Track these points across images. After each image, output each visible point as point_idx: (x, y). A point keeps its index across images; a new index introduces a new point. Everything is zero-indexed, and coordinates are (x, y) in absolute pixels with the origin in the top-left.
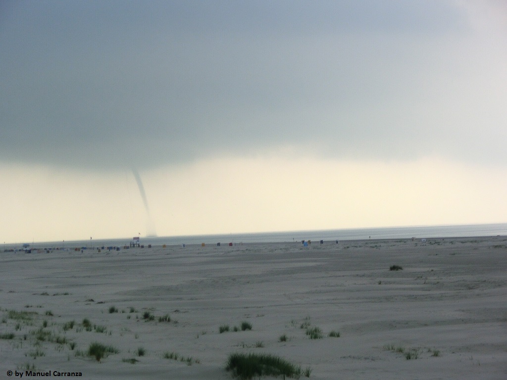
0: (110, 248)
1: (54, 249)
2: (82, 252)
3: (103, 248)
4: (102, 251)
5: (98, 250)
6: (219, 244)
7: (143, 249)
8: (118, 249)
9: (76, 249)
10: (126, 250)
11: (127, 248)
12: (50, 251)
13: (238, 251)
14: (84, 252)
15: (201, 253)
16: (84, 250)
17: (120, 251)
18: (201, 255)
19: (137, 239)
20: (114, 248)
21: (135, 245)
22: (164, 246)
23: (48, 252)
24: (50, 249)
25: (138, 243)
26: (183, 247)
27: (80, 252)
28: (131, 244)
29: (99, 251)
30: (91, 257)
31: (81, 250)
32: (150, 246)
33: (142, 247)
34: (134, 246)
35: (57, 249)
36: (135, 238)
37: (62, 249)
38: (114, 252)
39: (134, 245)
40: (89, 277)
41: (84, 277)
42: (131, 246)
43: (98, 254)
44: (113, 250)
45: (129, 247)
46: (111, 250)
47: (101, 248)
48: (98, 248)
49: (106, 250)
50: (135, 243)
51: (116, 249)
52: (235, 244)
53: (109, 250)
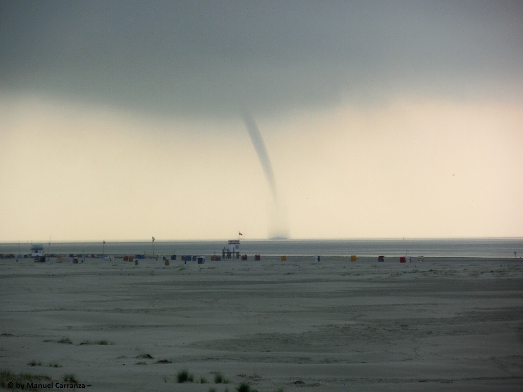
0: (186, 258)
1: (87, 256)
2: (137, 263)
3: (174, 257)
4: (172, 263)
5: (164, 262)
6: (381, 259)
7: (244, 262)
8: (201, 261)
9: (126, 259)
10: (215, 264)
11: (217, 259)
12: (80, 260)
13: (415, 272)
14: (139, 265)
15: (348, 274)
16: (140, 261)
17: (205, 265)
18: (347, 277)
19: (236, 243)
20: (194, 258)
21: (232, 255)
22: (284, 258)
23: (76, 261)
24: (80, 256)
25: (236, 251)
26: (316, 261)
27: (133, 264)
28: (224, 253)
29: (167, 263)
30: (152, 274)
31: (134, 260)
32: (258, 258)
33: (245, 258)
34: (229, 256)
35: (93, 256)
36: (231, 242)
37: (101, 256)
38: (194, 265)
39: (229, 253)
40: (147, 311)
41: (138, 311)
42: (224, 256)
43: (164, 268)
44: (192, 262)
45: (222, 258)
46: (187, 262)
47: (171, 258)
48: (164, 258)
49: (179, 262)
50: (232, 251)
51: (197, 260)
52: (411, 259)
53: (184, 262)
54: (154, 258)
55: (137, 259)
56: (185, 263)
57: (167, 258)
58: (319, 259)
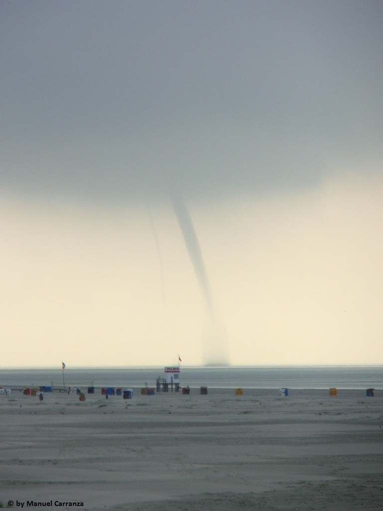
0: (108, 392)
2: (41, 398)
3: (91, 390)
4: (89, 398)
5: (78, 396)
6: (370, 392)
7: (186, 397)
8: (127, 395)
9: (27, 391)
10: (147, 398)
11: (149, 392)
14: (44, 401)
15: (326, 413)
16: (45, 395)
17: (133, 400)
18: (324, 417)
19: (174, 370)
20: (119, 391)
21: (170, 387)
22: (239, 392)
25: (175, 381)
26: (283, 395)
27: (36, 399)
28: (158, 384)
29: (82, 398)
30: (62, 412)
31: (38, 393)
32: (204, 391)
33: (186, 391)
34: (166, 389)
36: (169, 370)
38: (118, 401)
39: (166, 385)
40: (55, 463)
41: (43, 462)
42: (158, 389)
43: (78, 404)
44: (115, 396)
45: (155, 391)
46: (109, 396)
47: (87, 391)
48: (78, 391)
49: (98, 397)
50: (169, 381)
51: (123, 394)
53: (104, 396)
54: (65, 391)
55: (42, 393)
56: (107, 397)
57: (82, 391)
58: (286, 392)
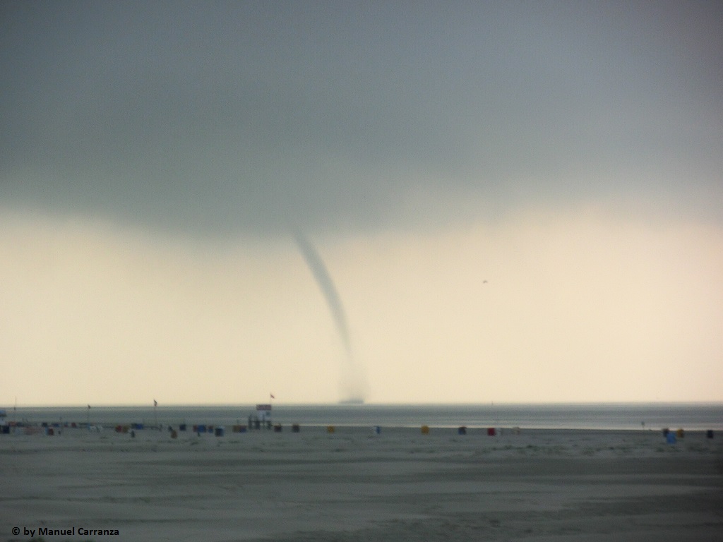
0: (200, 429)
1: (66, 425)
2: (133, 435)
3: (183, 427)
4: (182, 436)
5: (170, 434)
6: (462, 431)
7: (278, 435)
8: (219, 432)
9: (119, 429)
10: (239, 436)
11: (242, 429)
12: (56, 430)
13: (508, 448)
15: (418, 451)
16: (138, 432)
17: (226, 438)
18: (417, 455)
19: (266, 408)
20: (211, 429)
21: (261, 424)
22: (331, 430)
23: (51, 432)
24: (56, 425)
25: (267, 418)
26: (375, 432)
27: (127, 436)
28: (250, 422)
29: (174, 435)
30: (154, 450)
32: (296, 429)
33: (278, 429)
34: (258, 426)
35: (74, 425)
36: (260, 407)
37: (85, 425)
38: (210, 438)
39: (258, 422)
40: (147, 500)
41: (135, 500)
42: (250, 427)
43: (170, 442)
44: (207, 434)
45: (247, 429)
46: (202, 434)
47: (178, 428)
48: (170, 429)
49: (190, 434)
50: (261, 418)
51: (214, 431)
52: (503, 431)
53: (196, 434)
54: (157, 428)
55: (134, 430)
56: (199, 435)
57: (173, 428)
58: (379, 430)
